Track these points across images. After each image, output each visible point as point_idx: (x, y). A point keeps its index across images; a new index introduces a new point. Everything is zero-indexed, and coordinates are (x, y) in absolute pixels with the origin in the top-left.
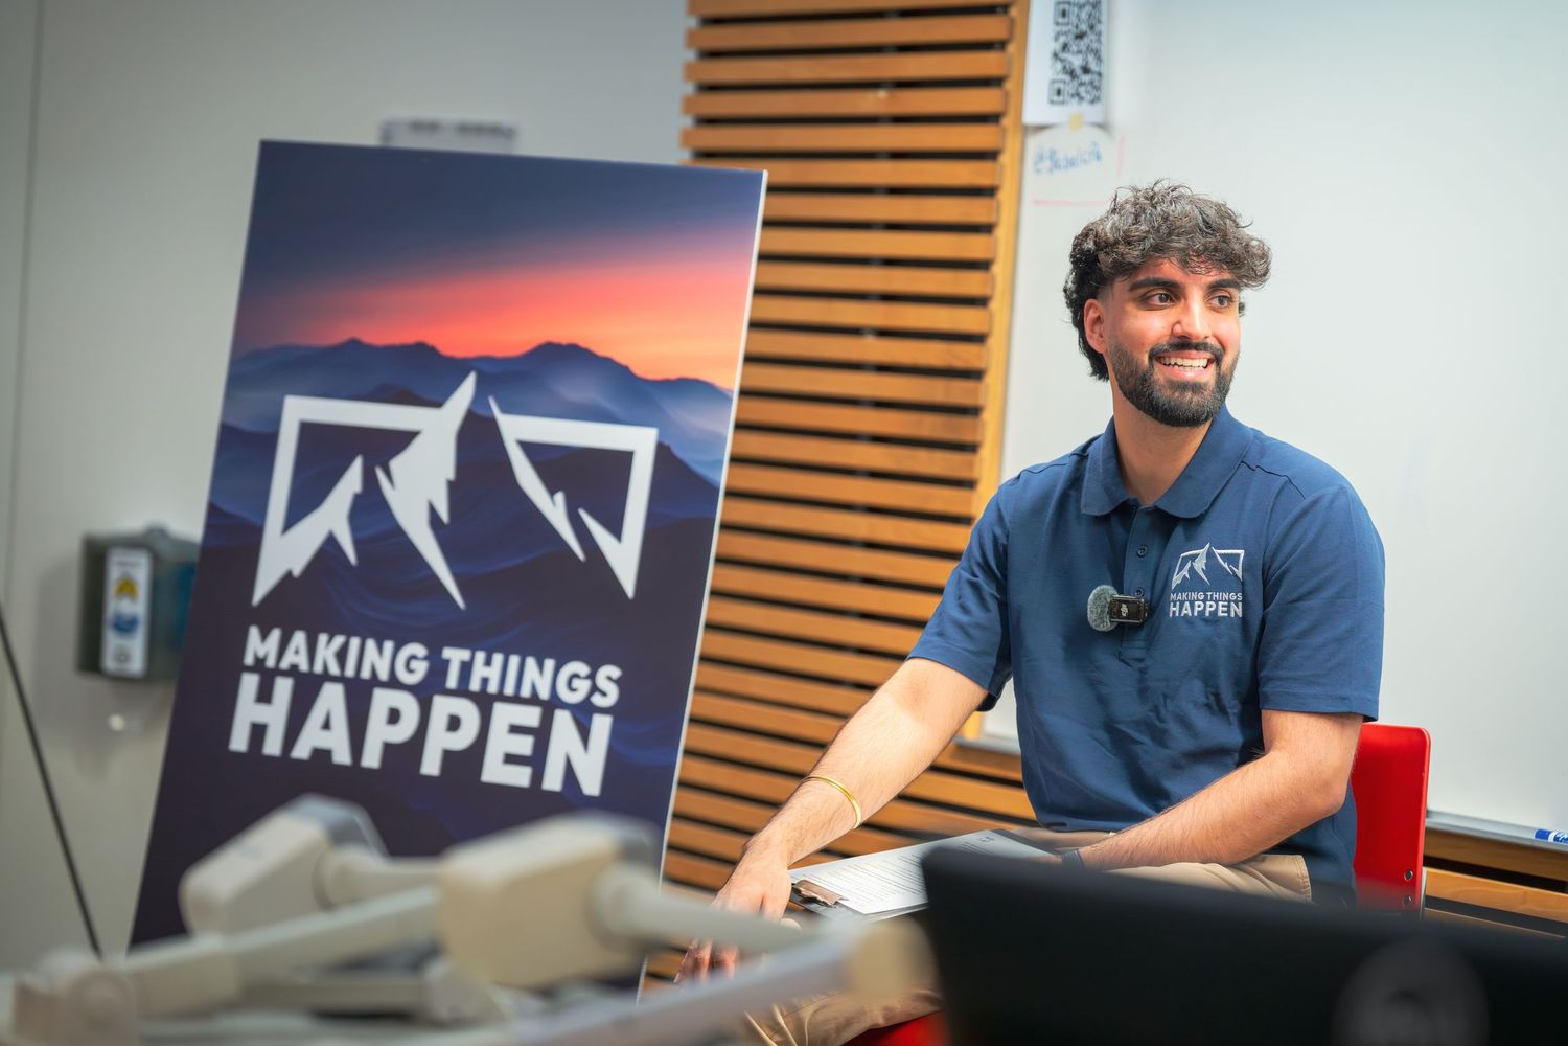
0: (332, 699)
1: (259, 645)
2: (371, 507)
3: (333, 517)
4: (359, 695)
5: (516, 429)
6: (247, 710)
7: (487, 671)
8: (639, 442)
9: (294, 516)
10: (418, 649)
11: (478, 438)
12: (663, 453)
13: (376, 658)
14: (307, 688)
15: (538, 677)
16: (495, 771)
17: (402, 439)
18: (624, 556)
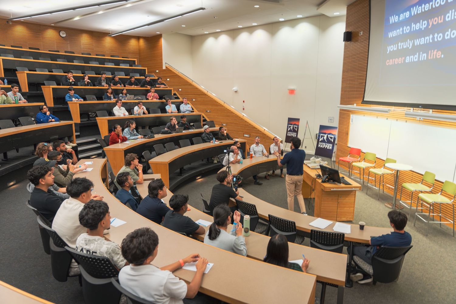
0: (322, 145)
1: (320, 143)
2: (323, 138)
3: (322, 138)
4: (323, 145)
5: (329, 136)
6: (319, 145)
7: (327, 144)
8: (333, 136)
9: (321, 138)
10: (325, 143)
11: (327, 136)
12: (334, 137)
13: (324, 144)
14: (321, 145)
15: (329, 145)
16: (328, 148)
17: (324, 136)
18: (332, 141)
